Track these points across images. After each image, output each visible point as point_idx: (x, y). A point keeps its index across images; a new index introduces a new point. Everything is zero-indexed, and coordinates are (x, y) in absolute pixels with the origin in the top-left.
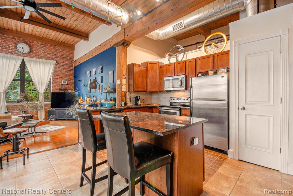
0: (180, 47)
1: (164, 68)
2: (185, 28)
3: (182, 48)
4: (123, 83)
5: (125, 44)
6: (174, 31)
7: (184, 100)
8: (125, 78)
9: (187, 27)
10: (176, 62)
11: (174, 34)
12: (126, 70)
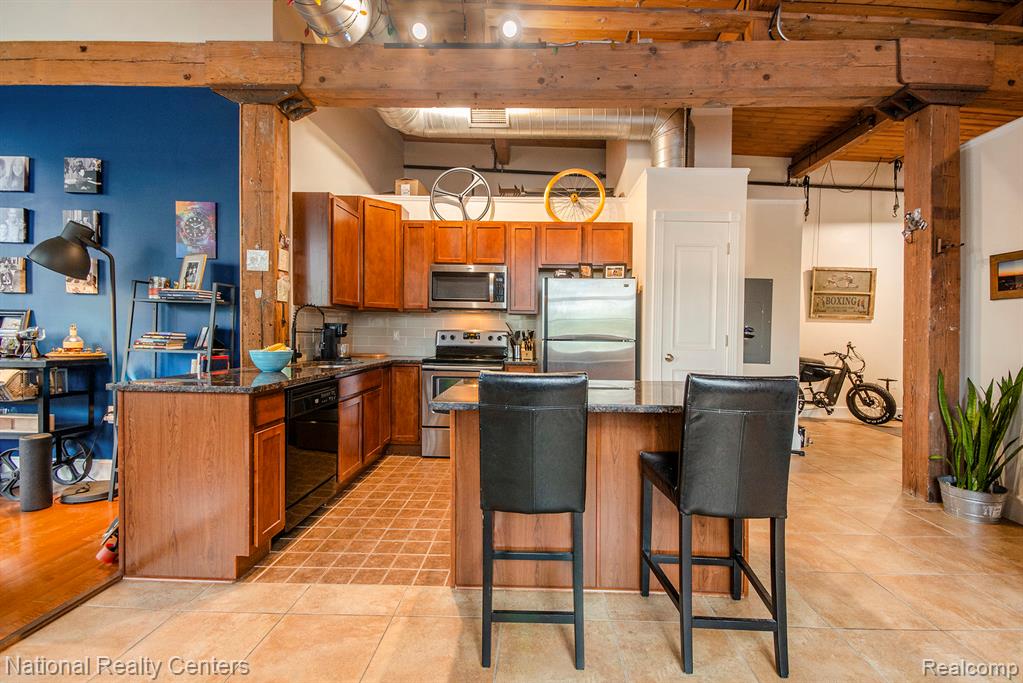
0: (476, 178)
1: (424, 233)
2: (510, 127)
3: (481, 182)
4: (280, 268)
5: (293, 103)
6: (473, 125)
7: (490, 338)
8: (286, 247)
9: (515, 129)
10: (461, 219)
11: (468, 131)
12: (286, 215)
